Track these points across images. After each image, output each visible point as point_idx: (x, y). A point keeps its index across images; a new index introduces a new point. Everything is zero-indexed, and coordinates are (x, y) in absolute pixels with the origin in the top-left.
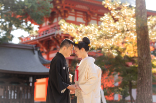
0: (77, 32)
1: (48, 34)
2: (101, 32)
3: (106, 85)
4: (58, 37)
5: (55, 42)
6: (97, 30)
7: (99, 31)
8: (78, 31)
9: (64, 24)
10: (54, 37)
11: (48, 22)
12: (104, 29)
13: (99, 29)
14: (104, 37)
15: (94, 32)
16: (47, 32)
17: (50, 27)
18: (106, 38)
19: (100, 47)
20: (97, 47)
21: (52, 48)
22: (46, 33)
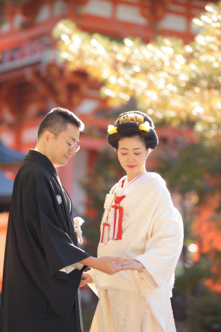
0: (115, 65)
1: (19, 62)
2: (193, 66)
3: (211, 241)
4: (54, 72)
5: (41, 88)
6: (181, 59)
7: (187, 63)
8: (117, 62)
9: (70, 36)
10: (37, 74)
11: (19, 19)
12: (203, 58)
13: (189, 57)
14: (204, 83)
15: (172, 66)
16: (16, 54)
17: (25, 35)
18: (209, 88)
19: (188, 116)
20: (178, 117)
21: (33, 109)
22: (12, 59)
